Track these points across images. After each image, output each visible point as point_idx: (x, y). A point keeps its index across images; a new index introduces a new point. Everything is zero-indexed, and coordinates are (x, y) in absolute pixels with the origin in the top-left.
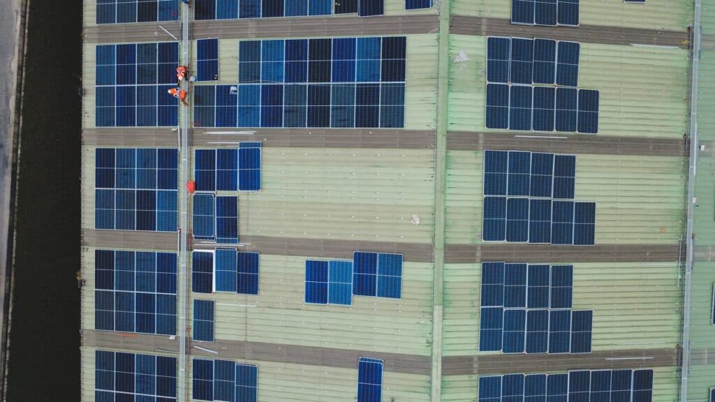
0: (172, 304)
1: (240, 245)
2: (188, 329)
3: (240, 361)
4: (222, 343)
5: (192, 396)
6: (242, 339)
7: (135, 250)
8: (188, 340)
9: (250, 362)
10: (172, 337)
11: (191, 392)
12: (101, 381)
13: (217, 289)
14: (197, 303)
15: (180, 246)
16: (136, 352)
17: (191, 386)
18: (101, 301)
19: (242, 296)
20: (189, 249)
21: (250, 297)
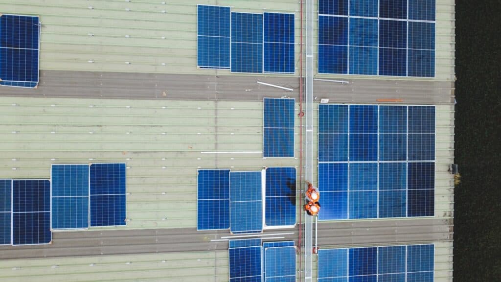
0: (326, 148)
1: (225, 238)
2: (302, 114)
3: (225, 72)
4: (252, 98)
5: (297, 18)
6: (222, 104)
7: (378, 219)
8: (302, 98)
9: (210, 71)
10: (325, 101)
11: (297, 24)
12: (427, 35)
13: (259, 174)
14: (288, 153)
15: (314, 229)
16: (378, 77)
17: (297, 32)
18: (427, 146)
19: (222, 166)
20: (301, 227)
21: (211, 166)
